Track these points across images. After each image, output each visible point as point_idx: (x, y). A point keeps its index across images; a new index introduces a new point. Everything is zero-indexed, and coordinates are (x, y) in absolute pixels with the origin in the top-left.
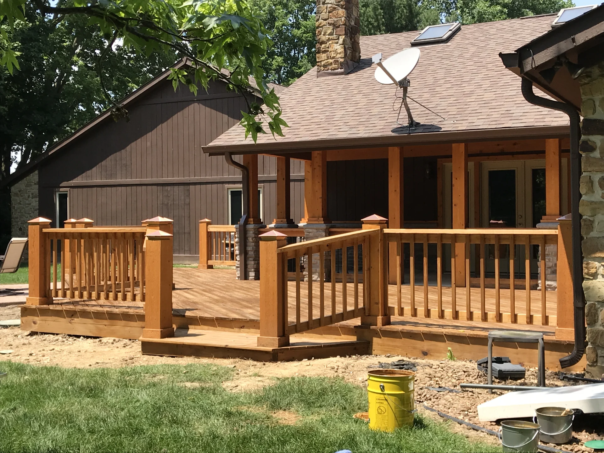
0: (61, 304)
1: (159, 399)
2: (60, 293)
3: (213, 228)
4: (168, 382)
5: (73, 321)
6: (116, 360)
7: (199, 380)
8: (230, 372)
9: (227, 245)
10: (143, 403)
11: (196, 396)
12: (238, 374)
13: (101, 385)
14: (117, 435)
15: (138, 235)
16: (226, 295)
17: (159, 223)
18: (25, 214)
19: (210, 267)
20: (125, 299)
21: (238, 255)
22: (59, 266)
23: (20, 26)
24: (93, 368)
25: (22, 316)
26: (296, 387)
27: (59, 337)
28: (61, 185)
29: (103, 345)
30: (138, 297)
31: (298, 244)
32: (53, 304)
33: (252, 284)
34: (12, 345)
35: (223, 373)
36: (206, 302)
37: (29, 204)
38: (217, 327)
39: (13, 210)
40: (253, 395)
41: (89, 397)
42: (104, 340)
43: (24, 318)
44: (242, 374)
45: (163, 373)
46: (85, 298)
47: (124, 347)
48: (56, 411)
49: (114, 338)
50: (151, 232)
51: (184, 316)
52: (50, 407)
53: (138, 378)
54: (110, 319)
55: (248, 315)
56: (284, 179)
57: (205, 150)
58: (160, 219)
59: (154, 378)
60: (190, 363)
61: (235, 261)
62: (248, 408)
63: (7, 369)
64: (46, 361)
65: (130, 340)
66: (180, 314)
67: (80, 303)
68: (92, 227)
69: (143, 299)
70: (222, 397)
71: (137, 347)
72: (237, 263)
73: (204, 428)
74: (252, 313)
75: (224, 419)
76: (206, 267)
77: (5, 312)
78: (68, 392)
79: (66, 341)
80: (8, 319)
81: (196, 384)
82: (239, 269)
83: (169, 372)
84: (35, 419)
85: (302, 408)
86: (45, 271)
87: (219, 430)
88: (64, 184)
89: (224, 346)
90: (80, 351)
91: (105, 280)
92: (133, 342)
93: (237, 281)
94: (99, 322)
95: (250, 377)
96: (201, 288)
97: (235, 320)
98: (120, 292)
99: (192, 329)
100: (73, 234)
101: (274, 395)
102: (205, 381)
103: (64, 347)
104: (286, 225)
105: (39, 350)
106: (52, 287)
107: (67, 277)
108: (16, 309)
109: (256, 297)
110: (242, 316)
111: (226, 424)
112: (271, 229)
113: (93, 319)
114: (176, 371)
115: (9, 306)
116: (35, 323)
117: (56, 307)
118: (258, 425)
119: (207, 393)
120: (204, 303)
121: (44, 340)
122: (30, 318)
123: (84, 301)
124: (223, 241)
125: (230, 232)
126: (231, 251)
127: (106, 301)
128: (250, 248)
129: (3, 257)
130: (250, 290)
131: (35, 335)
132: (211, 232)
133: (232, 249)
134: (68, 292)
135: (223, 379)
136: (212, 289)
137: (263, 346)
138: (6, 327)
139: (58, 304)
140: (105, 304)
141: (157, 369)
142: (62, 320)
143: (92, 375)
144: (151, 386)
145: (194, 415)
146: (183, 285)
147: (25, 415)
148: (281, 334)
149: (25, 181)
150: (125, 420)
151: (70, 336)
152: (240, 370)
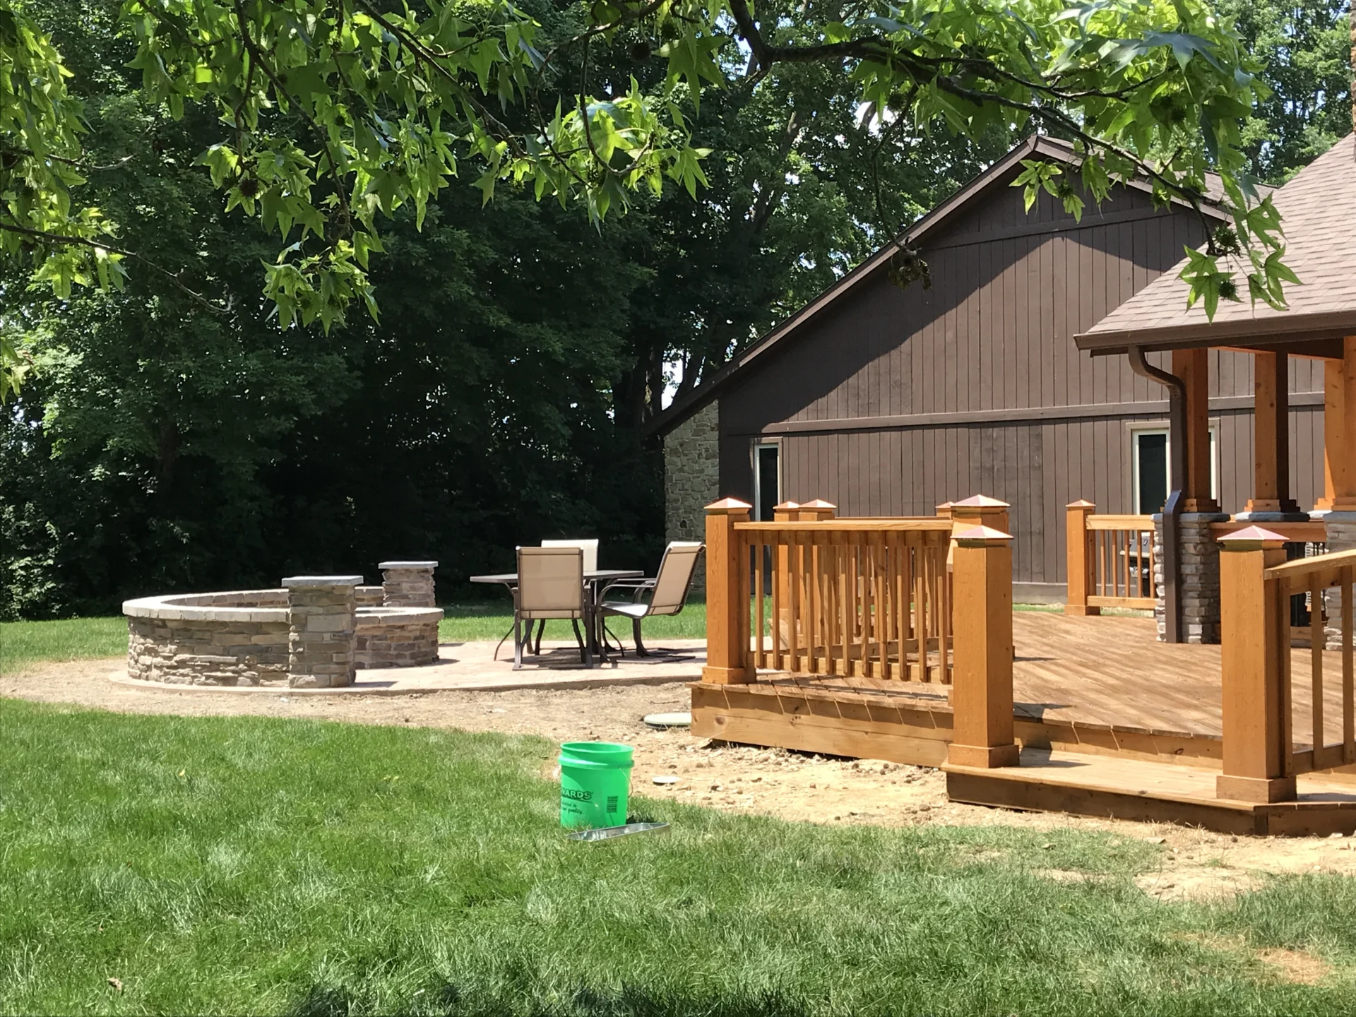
0: (773, 683)
1: (993, 903)
2: (770, 659)
3: (1098, 523)
4: (1010, 866)
5: (798, 721)
6: (892, 810)
7: (1082, 866)
8: (1153, 853)
9: (1133, 561)
10: (958, 908)
11: (1077, 903)
12: (1173, 859)
13: (865, 861)
14: (907, 975)
15: (935, 537)
16: (1137, 675)
17: (979, 510)
18: (693, 493)
19: (1094, 611)
20: (906, 676)
21: (1161, 584)
22: (768, 601)
23: (682, 96)
24: (845, 824)
25: (694, 705)
26: (1317, 898)
27: (770, 754)
28: (764, 430)
29: (862, 774)
30: (936, 674)
31: (1308, 560)
32: (755, 682)
33: (1196, 651)
34: (675, 767)
35: (1136, 854)
36: (1088, 689)
37: (702, 471)
38: (1117, 749)
39: (668, 485)
40: (1212, 909)
41: (840, 887)
42: (865, 764)
43: (699, 711)
44: (1180, 859)
45: (998, 846)
46: (823, 671)
47: (909, 782)
48: (774, 912)
49: (886, 762)
50: (962, 530)
51: (1040, 720)
52: (760, 903)
53: (944, 854)
54: (876, 719)
55: (1190, 725)
56: (1272, 405)
57: (1082, 343)
58: (984, 501)
59: (978, 856)
60: (1058, 827)
61: (1151, 599)
62: (1201, 937)
63: (669, 817)
64: (746, 804)
65: (920, 767)
66: (1030, 716)
67: (811, 682)
68: (832, 518)
69: (947, 680)
70: (1139, 910)
71: (937, 783)
72: (1159, 604)
73: (1100, 976)
74: (1200, 720)
75: (1145, 956)
76: (1084, 612)
77: (659, 696)
78: (796, 872)
79: (784, 764)
80: (665, 712)
81: (1076, 876)
82: (1163, 616)
83: (1011, 843)
84: (733, 925)
85: (1334, 946)
86: (740, 614)
87: (1135, 983)
88: (770, 428)
89: (1136, 794)
90: (814, 787)
91: (863, 635)
92: (927, 772)
93: (1160, 645)
94: (851, 726)
95: (1201, 869)
96: (1074, 658)
97: (1159, 734)
98: (896, 660)
99: (1060, 749)
100: (796, 533)
101: (1263, 913)
102: (1093, 870)
103: (780, 776)
104: (1279, 514)
105: (730, 779)
106: (754, 647)
107: (784, 628)
108: (679, 691)
109: (1207, 682)
110: (1176, 724)
111: (1152, 971)
112: (1242, 524)
113: (838, 717)
114: (1028, 844)
115: (666, 685)
116: (720, 721)
117: (763, 689)
118: (1229, 979)
119: (1102, 896)
120: (1085, 693)
121: (740, 759)
122: (710, 711)
123: (819, 678)
124: (1123, 553)
125: (1140, 532)
126: (1142, 574)
127: (865, 680)
128: (1191, 568)
129: (654, 581)
130: (1194, 668)
131: (720, 746)
132: (1094, 531)
133: (1145, 571)
134: (787, 659)
135: (1137, 867)
136: (1101, 661)
137: (1232, 797)
138: (660, 727)
139: (766, 683)
140: (863, 687)
141: (983, 835)
142: (775, 716)
143: (843, 840)
144: (973, 872)
145: (1076, 945)
146: (1032, 650)
147: (711, 914)
148: (1276, 771)
149: (691, 423)
150: (921, 943)
151: (792, 752)
152: (1176, 850)
